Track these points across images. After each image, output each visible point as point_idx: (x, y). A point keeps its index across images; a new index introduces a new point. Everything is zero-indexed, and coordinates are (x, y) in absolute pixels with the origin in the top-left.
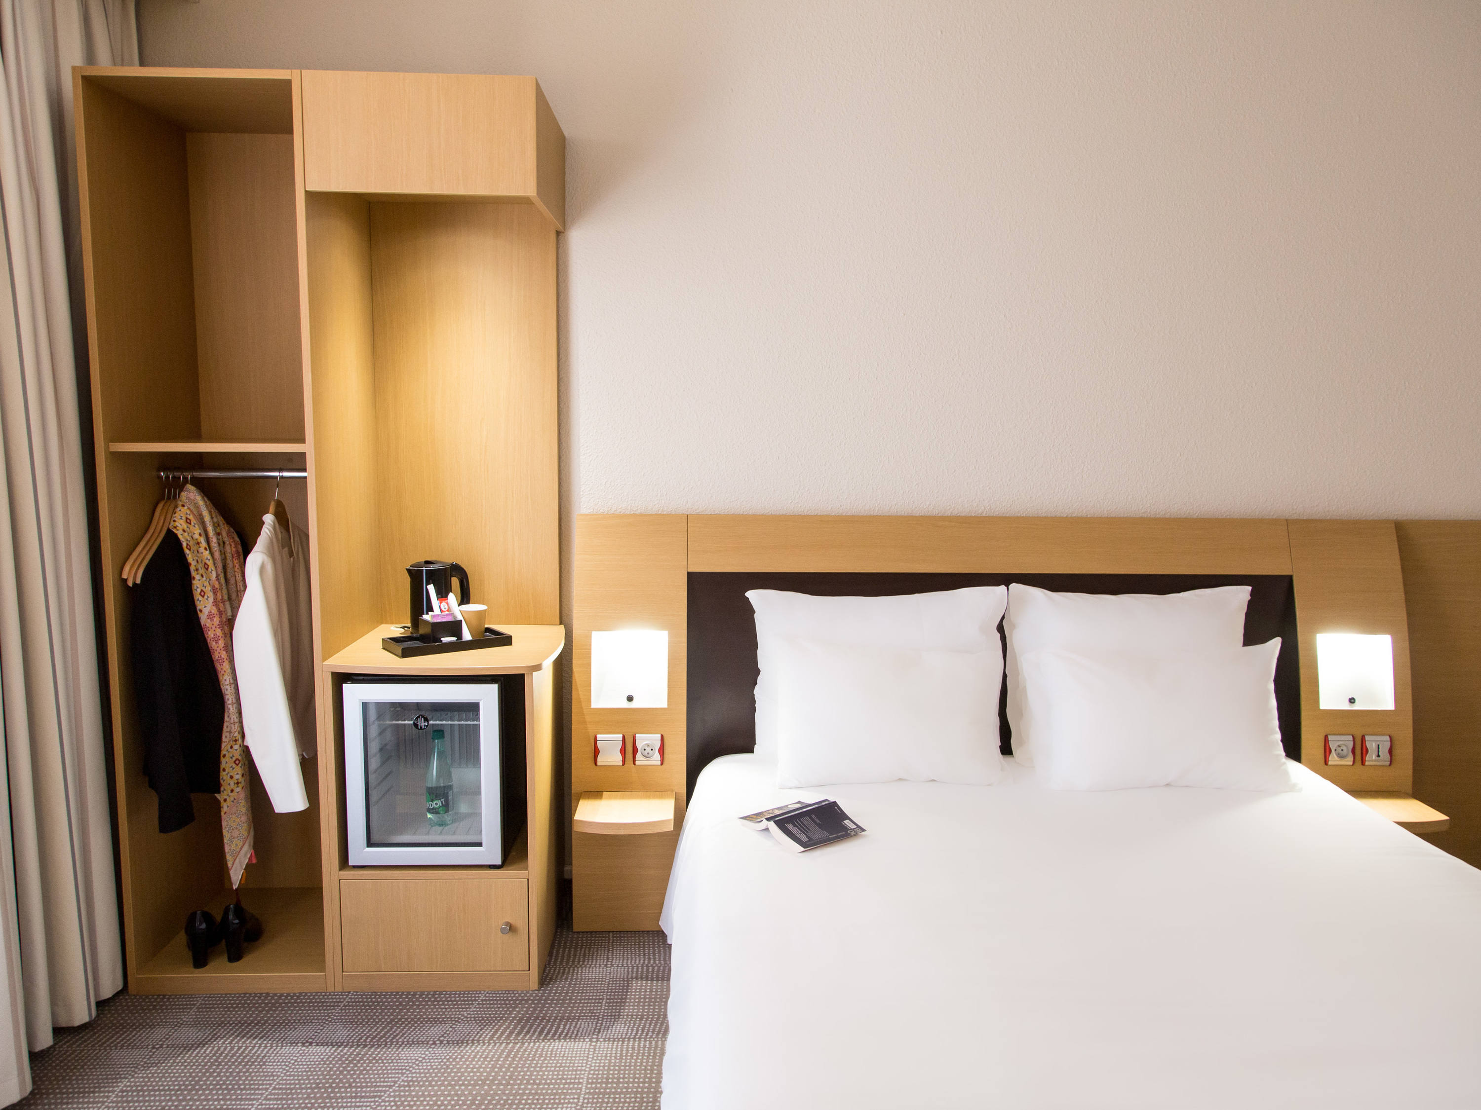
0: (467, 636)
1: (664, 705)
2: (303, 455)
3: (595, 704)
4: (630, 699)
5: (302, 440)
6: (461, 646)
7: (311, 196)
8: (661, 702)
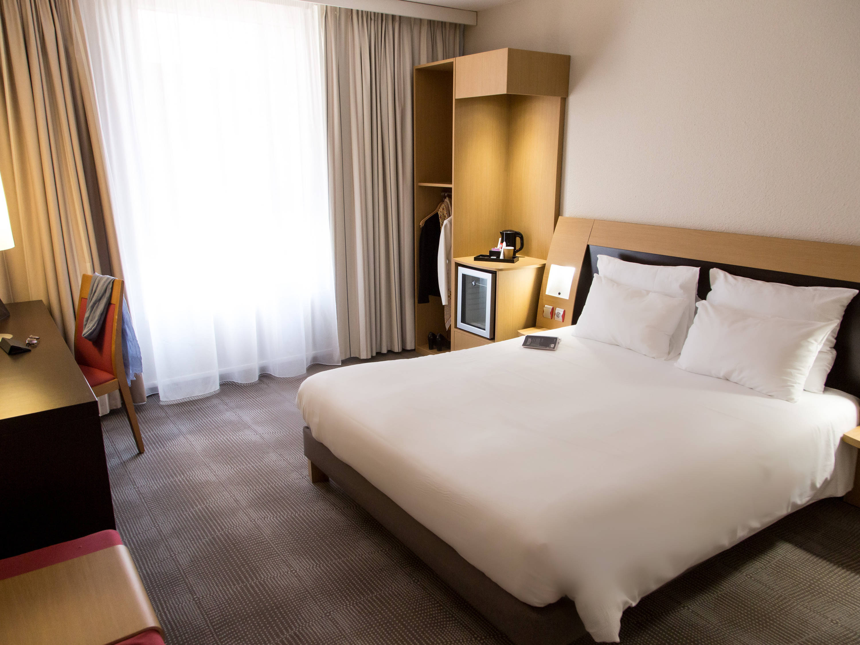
0: (501, 257)
1: (568, 298)
2: (451, 189)
3: (547, 293)
4: (559, 294)
5: (451, 183)
6: (498, 260)
7: (456, 100)
8: (567, 297)
